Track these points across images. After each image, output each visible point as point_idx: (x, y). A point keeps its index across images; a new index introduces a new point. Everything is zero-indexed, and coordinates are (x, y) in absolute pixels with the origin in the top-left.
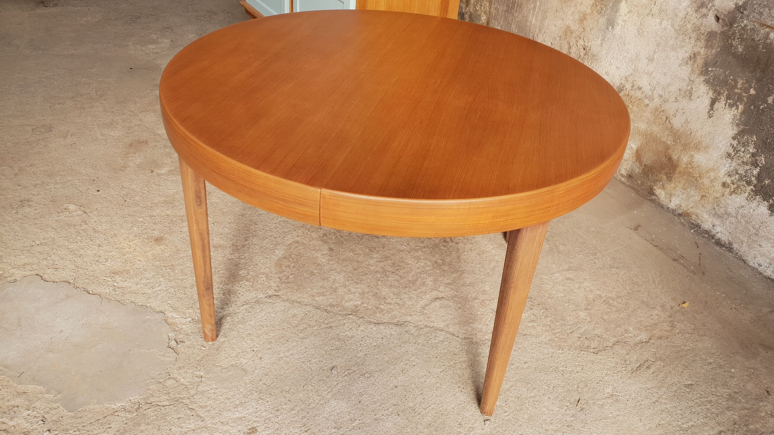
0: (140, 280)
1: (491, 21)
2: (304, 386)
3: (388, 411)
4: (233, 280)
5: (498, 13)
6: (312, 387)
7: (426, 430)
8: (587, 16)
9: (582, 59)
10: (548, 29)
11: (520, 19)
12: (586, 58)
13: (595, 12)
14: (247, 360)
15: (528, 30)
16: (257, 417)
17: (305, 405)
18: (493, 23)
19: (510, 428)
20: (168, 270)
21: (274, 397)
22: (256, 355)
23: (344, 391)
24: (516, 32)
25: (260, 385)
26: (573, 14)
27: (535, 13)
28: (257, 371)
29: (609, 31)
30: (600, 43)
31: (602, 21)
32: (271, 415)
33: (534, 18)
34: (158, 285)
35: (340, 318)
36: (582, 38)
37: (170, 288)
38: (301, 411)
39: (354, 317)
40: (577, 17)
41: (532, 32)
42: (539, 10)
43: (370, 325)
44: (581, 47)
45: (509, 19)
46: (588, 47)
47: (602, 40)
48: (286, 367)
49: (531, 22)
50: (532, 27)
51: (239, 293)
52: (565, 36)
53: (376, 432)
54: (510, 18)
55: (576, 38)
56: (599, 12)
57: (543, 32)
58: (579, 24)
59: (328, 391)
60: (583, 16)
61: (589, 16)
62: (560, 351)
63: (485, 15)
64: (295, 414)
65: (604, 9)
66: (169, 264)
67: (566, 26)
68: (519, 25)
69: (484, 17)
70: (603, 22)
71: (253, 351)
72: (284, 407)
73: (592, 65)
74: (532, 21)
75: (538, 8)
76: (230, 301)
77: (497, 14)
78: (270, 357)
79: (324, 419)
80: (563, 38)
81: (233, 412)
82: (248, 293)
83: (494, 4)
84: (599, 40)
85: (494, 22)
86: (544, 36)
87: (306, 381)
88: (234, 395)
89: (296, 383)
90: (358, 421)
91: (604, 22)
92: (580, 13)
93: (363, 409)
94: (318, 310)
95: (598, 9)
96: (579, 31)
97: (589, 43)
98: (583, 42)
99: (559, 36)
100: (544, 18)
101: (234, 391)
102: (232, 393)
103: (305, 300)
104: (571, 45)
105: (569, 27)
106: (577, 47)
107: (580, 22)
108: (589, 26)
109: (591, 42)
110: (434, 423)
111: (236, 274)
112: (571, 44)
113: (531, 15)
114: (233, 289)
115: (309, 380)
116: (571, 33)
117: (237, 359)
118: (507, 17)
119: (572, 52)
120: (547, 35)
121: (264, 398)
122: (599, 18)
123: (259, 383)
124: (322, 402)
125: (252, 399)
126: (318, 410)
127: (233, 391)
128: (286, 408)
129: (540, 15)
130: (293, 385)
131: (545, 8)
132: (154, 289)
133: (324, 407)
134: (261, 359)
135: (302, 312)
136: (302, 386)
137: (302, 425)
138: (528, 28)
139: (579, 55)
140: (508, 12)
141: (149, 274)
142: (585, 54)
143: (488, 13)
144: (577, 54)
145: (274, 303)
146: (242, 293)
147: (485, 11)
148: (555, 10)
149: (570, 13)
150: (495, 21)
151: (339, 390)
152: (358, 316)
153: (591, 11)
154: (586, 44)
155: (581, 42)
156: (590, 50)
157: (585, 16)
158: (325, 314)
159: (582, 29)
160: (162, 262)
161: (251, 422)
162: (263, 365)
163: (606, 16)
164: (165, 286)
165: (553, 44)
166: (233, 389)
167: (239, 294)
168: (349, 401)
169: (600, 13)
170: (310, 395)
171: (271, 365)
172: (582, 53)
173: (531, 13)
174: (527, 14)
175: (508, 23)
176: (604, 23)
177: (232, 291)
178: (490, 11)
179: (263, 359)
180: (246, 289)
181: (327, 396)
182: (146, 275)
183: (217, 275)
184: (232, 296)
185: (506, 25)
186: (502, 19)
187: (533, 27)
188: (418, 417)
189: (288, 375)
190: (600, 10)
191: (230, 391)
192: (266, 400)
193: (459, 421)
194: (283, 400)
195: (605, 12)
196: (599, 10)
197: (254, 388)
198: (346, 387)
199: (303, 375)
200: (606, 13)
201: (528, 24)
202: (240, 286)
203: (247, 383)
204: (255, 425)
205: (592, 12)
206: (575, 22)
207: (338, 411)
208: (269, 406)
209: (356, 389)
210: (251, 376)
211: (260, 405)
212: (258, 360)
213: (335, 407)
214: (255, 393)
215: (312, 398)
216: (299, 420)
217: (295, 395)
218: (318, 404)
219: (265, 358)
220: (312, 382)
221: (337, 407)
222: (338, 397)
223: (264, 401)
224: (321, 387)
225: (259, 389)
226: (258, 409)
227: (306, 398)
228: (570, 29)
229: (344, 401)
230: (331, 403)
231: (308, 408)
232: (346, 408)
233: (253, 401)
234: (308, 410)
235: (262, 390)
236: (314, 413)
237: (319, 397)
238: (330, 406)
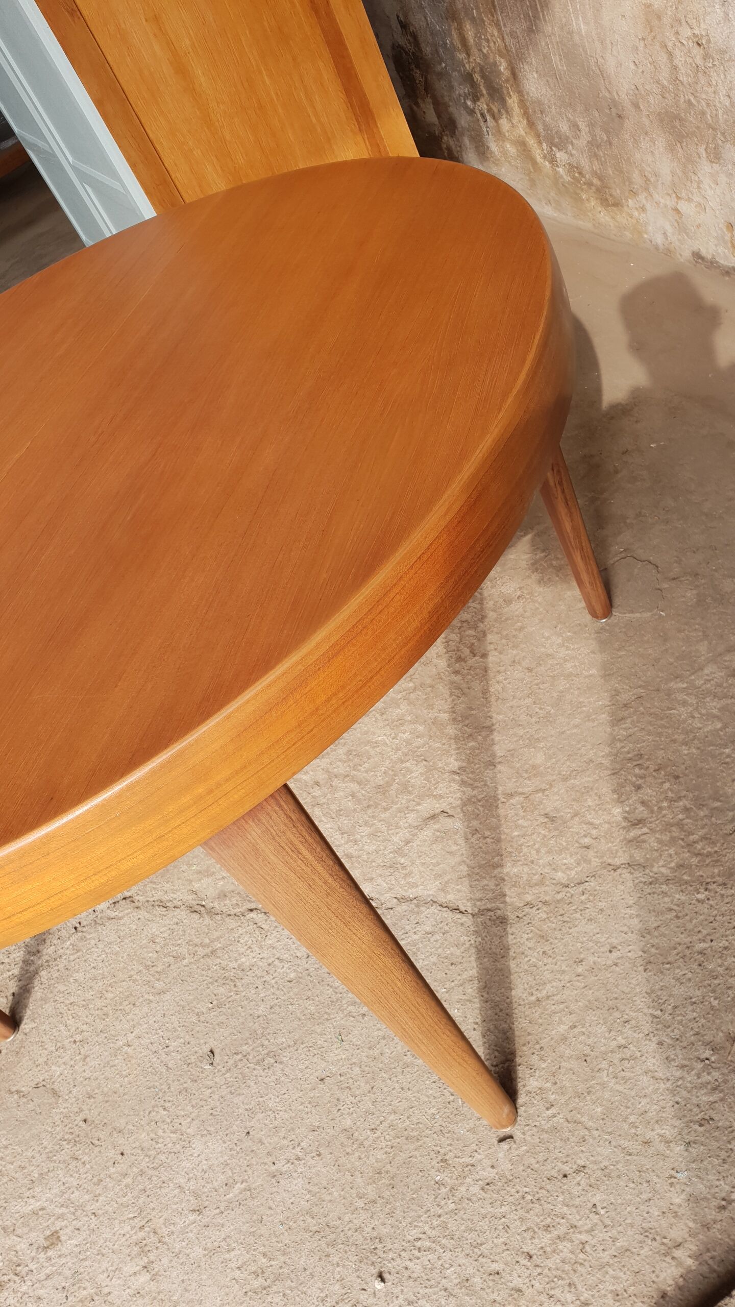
1: (514, 66)
2: (150, 1113)
3: (298, 1149)
5: (517, 43)
6: (165, 1113)
7: (370, 1188)
9: (705, 73)
10: (614, 32)
11: (559, 36)
12: (710, 65)
14: (62, 1068)
15: (583, 53)
16: (62, 1206)
17: (147, 1160)
19: (557, 1151)
21: (97, 1149)
22: (79, 1052)
23: (221, 1111)
25: (77, 1125)
28: (75, 1091)
30: (722, 15)
32: (87, 1197)
33: (580, 18)
35: (231, 925)
36: (683, 18)
38: (139, 1178)
39: (257, 916)
41: (591, 56)
44: (691, 44)
45: (540, 46)
46: (702, 35)
48: (125, 1071)
49: (579, 32)
50: (587, 44)
52: (651, 32)
53: (270, 1208)
54: (543, 44)
55: (672, 27)
57: (609, 46)
59: (193, 1115)
62: (699, 896)
63: (502, 60)
64: (127, 1186)
67: (643, 7)
68: (562, 49)
69: (503, 64)
71: (75, 1042)
72: (112, 1170)
73: (729, 77)
74: (581, 30)
77: (518, 46)
78: (100, 1051)
79: (177, 1191)
80: (649, 38)
81: (26, 1199)
83: (505, 25)
84: (717, 6)
85: (520, 66)
86: (615, 53)
87: (156, 1098)
88: (32, 1157)
89: (137, 1107)
90: (238, 1185)
93: (253, 1151)
94: (194, 915)
97: (702, 25)
98: (689, 30)
100: (598, 9)
102: (29, 1153)
103: (175, 896)
104: (670, 49)
105: (648, 7)
106: (683, 47)
109: (704, 21)
110: (388, 1166)
112: (670, 44)
113: (572, 15)
115: (161, 1095)
116: (659, 18)
117: (47, 1068)
118: (536, 44)
119: (680, 66)
120: (619, 47)
121: (79, 1155)
123: (75, 1121)
124: (177, 1147)
125: (59, 1162)
126: (169, 1169)
127: (31, 1147)
128: (113, 1173)
129: (588, 6)
130: (131, 1113)
133: (179, 1159)
134: (85, 1058)
135: (164, 929)
136: (147, 1112)
137: (136, 1214)
138: (581, 50)
139: (694, 65)
140: (532, 31)
142: (706, 57)
143: (505, 52)
144: (691, 64)
145: (120, 918)
147: (498, 50)
151: (211, 1111)
154: (697, 32)
155: (686, 32)
156: (709, 41)
158: (208, 920)
161: (53, 1219)
162: (87, 1074)
165: (637, 62)
166: (31, 1144)
168: (227, 1135)
170: (160, 1132)
171: (101, 1071)
172: (698, 57)
173: (571, 10)
174: (565, 17)
178: (506, 46)
179: (88, 1059)
181: (188, 1131)
187: (588, 41)
188: (357, 1154)
189: (126, 1090)
191: (27, 1149)
192: (83, 1160)
193: (442, 1151)
194: (111, 1155)
197: (67, 1133)
198: (225, 1101)
199: (151, 1084)
201: (577, 38)
203: (57, 1123)
204: (59, 1224)
207: (205, 1165)
208: (85, 1176)
209: (243, 1103)
210: (65, 1105)
211: (71, 1176)
212: (81, 1064)
213: (199, 1156)
214: (67, 1146)
215: (161, 1140)
216: (133, 1201)
217: (133, 1138)
218: (170, 1153)
219: (92, 1056)
220: (167, 1098)
221: (203, 1157)
222: (209, 1128)
223: (78, 1164)
224: (179, 1108)
225: (73, 1136)
226: (67, 1185)
227: (150, 1142)
228: (653, 11)
229: (219, 1137)
230: (194, 1146)
231: (152, 1166)
232: (219, 1155)
233: (61, 1166)
234: (151, 1172)
235: (78, 1136)
236: (160, 1178)
237: (174, 1135)
238: (191, 1155)
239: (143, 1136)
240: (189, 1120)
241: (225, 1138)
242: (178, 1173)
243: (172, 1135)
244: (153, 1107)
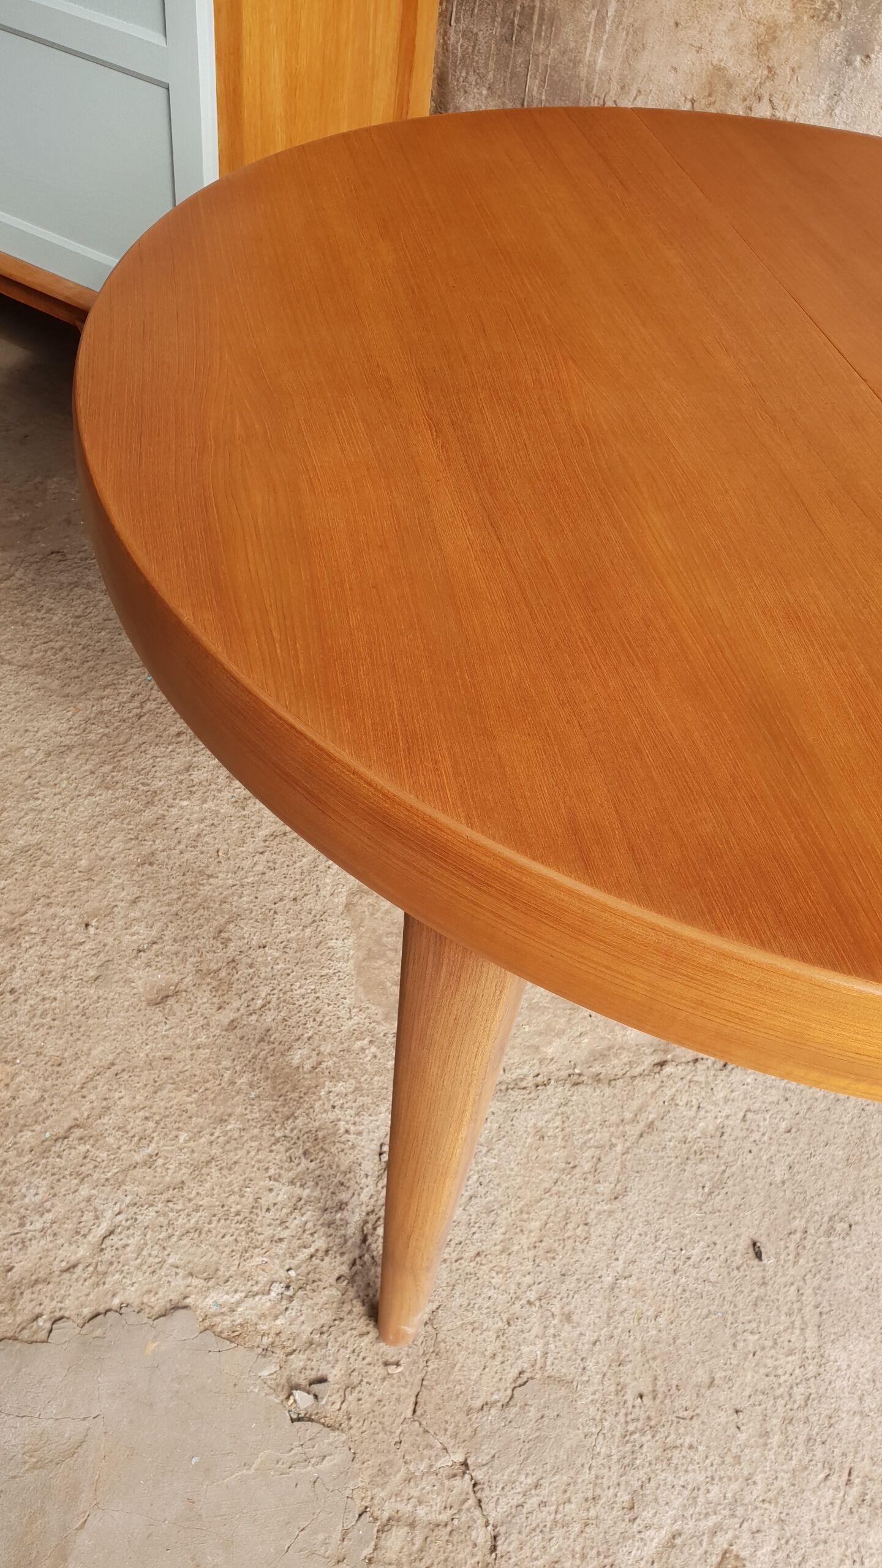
0: (22, 1225)
1: (451, 71)
2: (734, 1345)
4: (297, 1094)
5: (474, 47)
6: (757, 1337)
8: (779, 33)
10: (651, 80)
11: (554, 59)
13: (805, 18)
14: (540, 1343)
15: (584, 90)
16: (707, 1514)
17: (783, 1402)
18: (461, 79)
20: (82, 1148)
21: (695, 1423)
22: (549, 1314)
23: (830, 1305)
24: (544, 98)
25: (634, 1407)
26: (732, 28)
27: (605, 38)
28: (590, 1364)
29: (855, 69)
30: (824, 107)
31: (832, 41)
32: (735, 1486)
33: (602, 51)
34: (88, 1216)
35: (650, 1087)
37: (135, 1209)
38: (790, 1428)
39: (680, 1068)
40: (746, 36)
41: (596, 96)
42: (617, 28)
43: (732, 1076)
45: (515, 61)
47: (831, 98)
48: (648, 1310)
49: (591, 65)
50: (596, 81)
51: (342, 1130)
54: (520, 60)
55: (745, 100)
56: (821, 17)
58: (755, 59)
59: (798, 1324)
60: (767, 34)
61: (787, 32)
64: (782, 1445)
65: (837, 6)
66: (66, 1125)
67: (711, 67)
68: (551, 75)
70: (833, 45)
71: (529, 1303)
72: (742, 1437)
74: (595, 63)
75: (613, 20)
76: (343, 1168)
77: (470, 49)
78: (586, 1300)
79: (857, 1419)
80: (703, 102)
81: (638, 1536)
82: (366, 1119)
83: (458, 20)
84: (823, 97)
85: (464, 74)
87: (728, 1324)
88: (597, 1477)
89: (709, 1347)
91: (836, 45)
92: (755, 24)
94: (581, 1088)
95: (815, 9)
96: (755, 80)
99: (689, 97)
100: (636, 49)
101: (587, 1466)
102: (586, 1476)
103: (525, 1070)
105: (719, 70)
107: (755, 51)
108: (787, 60)
109: (797, 106)
111: (287, 1070)
113: (589, 45)
114: (317, 1124)
115: (730, 1319)
116: (730, 85)
117: (511, 1353)
118: (507, 57)
120: (650, 98)
121: (675, 1441)
122: (822, 33)
123: (625, 1402)
124: (812, 1370)
125: (650, 1464)
126: (823, 1399)
127: (583, 1465)
128: (748, 1440)
129: (621, 42)
130: (706, 1357)
131: (635, 20)
132: (90, 1238)
133: (827, 1381)
134: (568, 1317)
136: (730, 1346)
137: (827, 1472)
138: (583, 84)
140: (508, 40)
141: (33, 1191)
146: (352, 1128)
148: (672, 23)
149: (723, 26)
150: (467, 73)
151: (818, 1310)
152: (684, 1060)
153: (792, 15)
157: (774, 32)
158: (608, 1091)
159: (766, 72)
160: (38, 1128)
161: (705, 1539)
162: (590, 1336)
163: (842, 28)
164: (117, 1209)
166: (579, 1462)
167: (347, 1132)
169: (823, 20)
170: (770, 1362)
171: (609, 1325)
173: (591, 38)
174: (576, 42)
175: (514, 74)
176: (838, 48)
177: (320, 1134)
179: (575, 1318)
180: (351, 1108)
181: (808, 1344)
182: (27, 1200)
183: (239, 1098)
184: (333, 1150)
185: (508, 82)
186: (491, 64)
187: (600, 78)
189: (673, 1333)
190: (824, 12)
191: (577, 1473)
192: (686, 1444)
194: (723, 1420)
195: (839, 16)
196: (819, 10)
197: (626, 1422)
198: (824, 1291)
199: (705, 1311)
200: (843, 17)
201: (583, 71)
202: (328, 1106)
203: (598, 1418)
204: (722, 1541)
205: (798, 19)
206: (742, 52)
207: (865, 1373)
208: (708, 1462)
209: (851, 1284)
210: (591, 1389)
211: (686, 1471)
212: (567, 1327)
213: (849, 1366)
214: (644, 1439)
215: (780, 1372)
216: (807, 1459)
217: (736, 1385)
218: (807, 1380)
219: (578, 1311)
220: (742, 1319)
221: (854, 1365)
222: (833, 1330)
223: (683, 1453)
224: (772, 1323)
225: (641, 1421)
226: (690, 1487)
227: (767, 1379)
228: (725, 76)
229: (856, 1335)
230: (832, 1358)
231: (796, 1406)
232: (874, 1354)
233: (659, 1466)
234: (801, 1414)
235: (649, 1418)
236: (820, 1414)
237: (794, 1358)
238: (838, 1370)
239: (749, 1377)
240: (797, 1331)
241: (864, 1333)
242: (841, 1399)
243: (790, 1358)
244: (733, 1336)
